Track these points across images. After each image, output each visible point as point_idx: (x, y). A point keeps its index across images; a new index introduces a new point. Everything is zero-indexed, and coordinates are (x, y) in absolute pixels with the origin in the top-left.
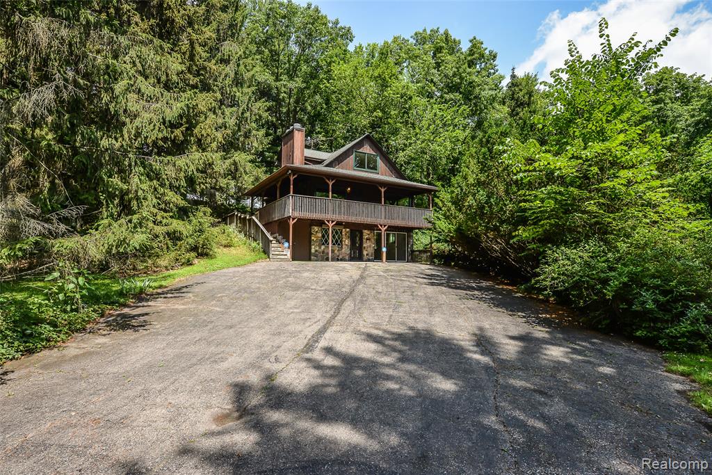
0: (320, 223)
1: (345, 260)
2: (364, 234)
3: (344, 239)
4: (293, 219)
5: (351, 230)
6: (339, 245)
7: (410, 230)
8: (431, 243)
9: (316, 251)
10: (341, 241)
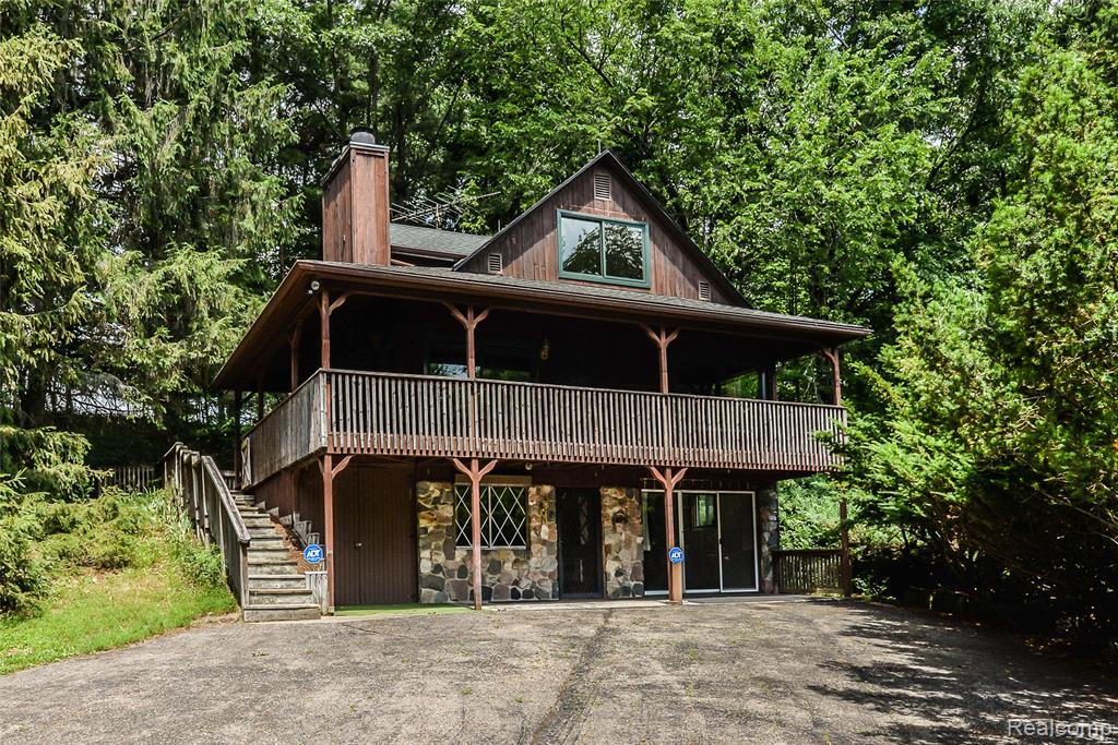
0: (442, 470)
1: (541, 598)
2: (606, 502)
3: (534, 523)
4: (337, 459)
5: (559, 492)
6: (518, 542)
7: (765, 481)
8: (846, 526)
9: (437, 568)
10: (525, 531)
